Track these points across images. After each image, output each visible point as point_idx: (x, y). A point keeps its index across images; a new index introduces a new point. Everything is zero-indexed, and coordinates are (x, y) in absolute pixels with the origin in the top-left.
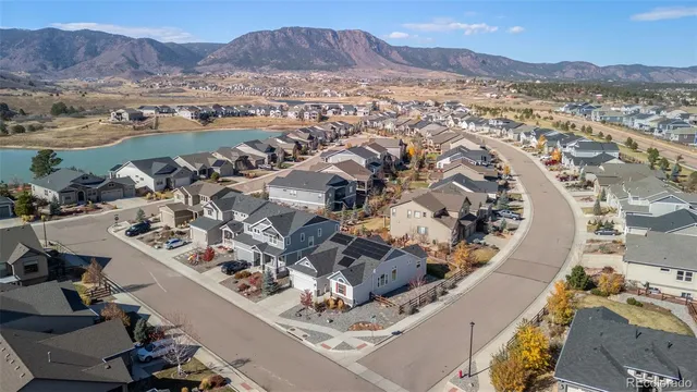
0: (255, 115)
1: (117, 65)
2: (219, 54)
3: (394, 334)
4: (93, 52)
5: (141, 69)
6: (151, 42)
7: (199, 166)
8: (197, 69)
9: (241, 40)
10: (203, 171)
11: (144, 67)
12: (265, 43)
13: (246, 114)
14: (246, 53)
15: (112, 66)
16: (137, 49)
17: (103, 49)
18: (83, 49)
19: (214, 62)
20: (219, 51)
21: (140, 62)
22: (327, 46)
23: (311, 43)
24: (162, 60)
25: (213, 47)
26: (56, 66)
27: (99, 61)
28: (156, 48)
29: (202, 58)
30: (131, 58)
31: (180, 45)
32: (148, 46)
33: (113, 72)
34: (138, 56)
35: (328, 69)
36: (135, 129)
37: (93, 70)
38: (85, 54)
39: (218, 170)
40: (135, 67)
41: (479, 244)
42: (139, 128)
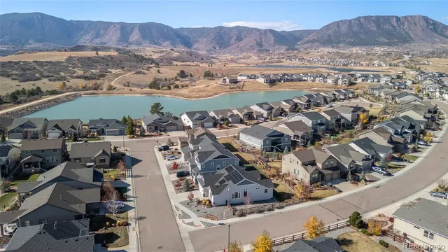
0: (307, 81)
1: (251, 46)
2: (311, 37)
3: (220, 224)
4: (240, 39)
5: (264, 47)
6: (271, 31)
7: (220, 116)
8: (296, 47)
9: (328, 27)
10: (223, 120)
11: (266, 46)
12: (344, 29)
13: (300, 80)
14: (330, 36)
15: (248, 47)
16: (263, 36)
17: (245, 36)
18: (235, 37)
19: (308, 42)
20: (312, 34)
21: (264, 44)
22: (391, 28)
23: (378, 26)
24: (276, 42)
25: (309, 32)
26: (220, 47)
27: (242, 44)
28: (274, 35)
29: (301, 39)
30: (259, 41)
31: (288, 32)
32: (269, 34)
33: (248, 50)
34: (263, 40)
35: (389, 44)
36: (230, 88)
37: (238, 49)
38: (236, 40)
39: (230, 120)
40: (260, 47)
41: (331, 186)
42: (233, 88)
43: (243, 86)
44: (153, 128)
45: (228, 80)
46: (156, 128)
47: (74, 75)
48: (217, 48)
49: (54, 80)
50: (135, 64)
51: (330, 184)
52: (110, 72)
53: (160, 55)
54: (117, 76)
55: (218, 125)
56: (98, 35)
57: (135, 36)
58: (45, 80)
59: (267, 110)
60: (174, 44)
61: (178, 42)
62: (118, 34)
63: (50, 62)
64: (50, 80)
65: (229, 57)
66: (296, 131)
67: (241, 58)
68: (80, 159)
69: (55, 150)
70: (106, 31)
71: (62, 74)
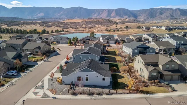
1: (167, 17)
3: (53, 97)
4: (161, 14)
5: (174, 17)
10: (121, 40)
15: (165, 17)
16: (174, 12)
17: (165, 12)
18: (159, 13)
21: (174, 15)
24: (181, 15)
26: (151, 18)
27: (162, 16)
28: (180, 11)
30: (172, 14)
32: (178, 11)
33: (165, 19)
34: (174, 14)
36: (145, 32)
37: (160, 18)
38: (159, 14)
39: (126, 41)
40: (172, 17)
41: (167, 85)
42: (146, 32)
43: (152, 31)
44: (82, 42)
45: (144, 28)
46: (84, 42)
47: (82, 27)
48: (149, 18)
49: (74, 29)
50: (108, 24)
51: (167, 83)
52: (96, 26)
53: (120, 20)
54: (98, 28)
55: (117, 43)
56: (99, 14)
57: (113, 14)
58: (71, 29)
59: (152, 37)
60: (129, 17)
61: (131, 16)
62: (107, 14)
63: (75, 23)
64: (73, 29)
65: (154, 21)
66: (161, 47)
67: (160, 22)
68: (28, 50)
69: (19, 45)
70: (102, 12)
71: (78, 27)
